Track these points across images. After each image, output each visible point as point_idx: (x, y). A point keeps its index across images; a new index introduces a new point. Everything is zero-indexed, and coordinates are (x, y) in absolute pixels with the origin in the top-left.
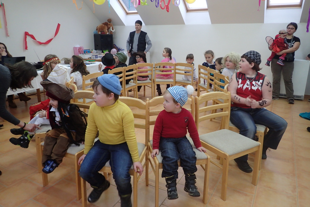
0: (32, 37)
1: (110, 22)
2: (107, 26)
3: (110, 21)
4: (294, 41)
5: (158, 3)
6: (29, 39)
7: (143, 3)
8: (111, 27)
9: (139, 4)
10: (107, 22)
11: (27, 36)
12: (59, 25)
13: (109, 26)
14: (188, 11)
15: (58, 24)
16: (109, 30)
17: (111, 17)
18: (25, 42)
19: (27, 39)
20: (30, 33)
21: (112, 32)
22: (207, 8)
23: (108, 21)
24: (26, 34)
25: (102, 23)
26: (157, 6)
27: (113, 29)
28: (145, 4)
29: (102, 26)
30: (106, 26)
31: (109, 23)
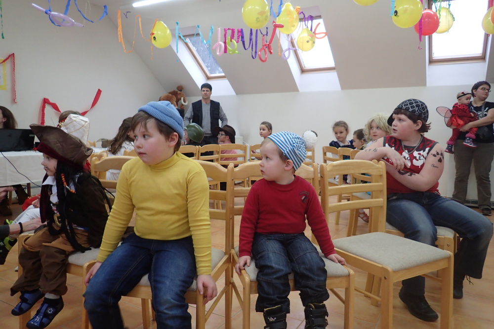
0: (55, 107)
1: (181, 91)
2: (176, 97)
3: (180, 88)
4: (487, 108)
5: (256, 52)
6: (48, 108)
7: (231, 51)
8: (182, 98)
9: (225, 51)
10: (176, 90)
11: (46, 104)
12: (99, 92)
13: (179, 97)
14: (303, 71)
15: (99, 90)
16: (179, 103)
17: (182, 82)
18: (41, 114)
19: (45, 109)
20: (51, 101)
21: (183, 105)
22: (334, 66)
23: (177, 88)
24: (46, 101)
25: (169, 92)
26: (254, 56)
27: (185, 102)
28: (234, 52)
29: (168, 96)
30: (174, 96)
31: (179, 92)
